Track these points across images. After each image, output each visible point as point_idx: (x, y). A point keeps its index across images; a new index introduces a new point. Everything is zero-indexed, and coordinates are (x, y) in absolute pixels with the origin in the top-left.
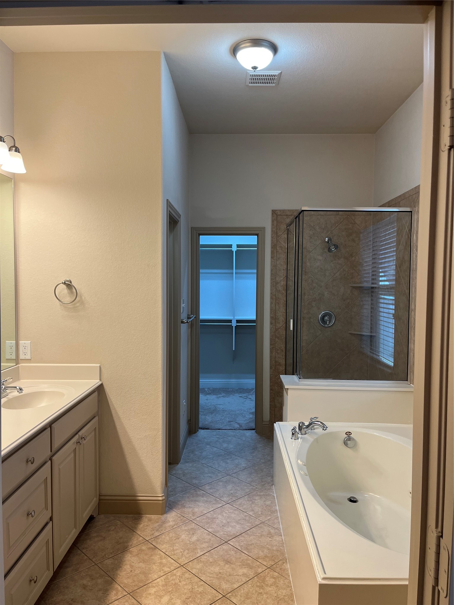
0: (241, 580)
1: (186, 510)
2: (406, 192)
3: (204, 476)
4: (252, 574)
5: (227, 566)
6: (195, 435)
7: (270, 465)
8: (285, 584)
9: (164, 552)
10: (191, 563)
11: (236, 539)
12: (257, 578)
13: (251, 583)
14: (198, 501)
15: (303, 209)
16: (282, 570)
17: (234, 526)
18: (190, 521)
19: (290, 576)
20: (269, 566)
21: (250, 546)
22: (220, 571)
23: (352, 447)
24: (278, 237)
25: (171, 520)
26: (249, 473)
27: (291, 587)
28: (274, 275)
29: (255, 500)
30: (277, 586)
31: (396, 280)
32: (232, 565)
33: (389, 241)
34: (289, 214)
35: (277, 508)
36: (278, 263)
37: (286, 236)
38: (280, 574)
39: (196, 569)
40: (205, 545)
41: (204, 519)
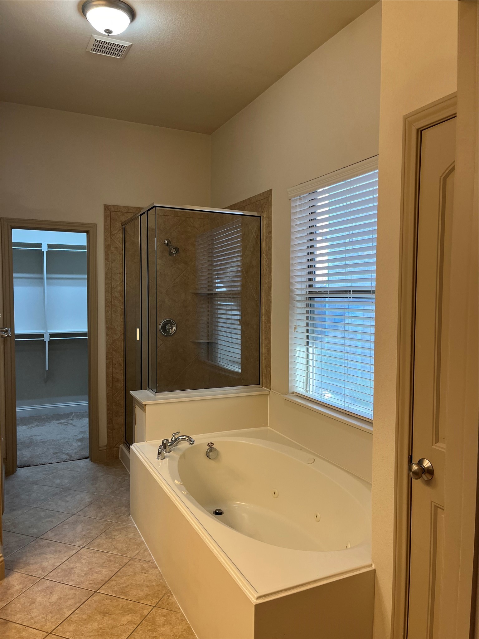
0: (127, 629)
1: (32, 568)
2: (252, 197)
3: (42, 523)
4: (138, 618)
5: (106, 618)
6: (13, 476)
7: (119, 494)
8: (178, 618)
9: (20, 624)
10: (61, 626)
11: (107, 585)
12: (146, 622)
13: (141, 629)
14: (44, 553)
15: (155, 205)
16: (170, 605)
17: (99, 571)
18: (42, 578)
19: (180, 608)
20: (154, 604)
21: (126, 589)
22: (100, 626)
23: (214, 459)
24: (112, 237)
25: (16, 583)
26: (98, 507)
27: (186, 619)
28: (108, 278)
29: (115, 536)
30: (171, 624)
31: (242, 286)
32: (112, 616)
33: (233, 246)
34: (124, 211)
35: (143, 539)
36: (113, 265)
37: (121, 236)
38: (169, 610)
39: (69, 632)
40: (70, 602)
41: (59, 573)
